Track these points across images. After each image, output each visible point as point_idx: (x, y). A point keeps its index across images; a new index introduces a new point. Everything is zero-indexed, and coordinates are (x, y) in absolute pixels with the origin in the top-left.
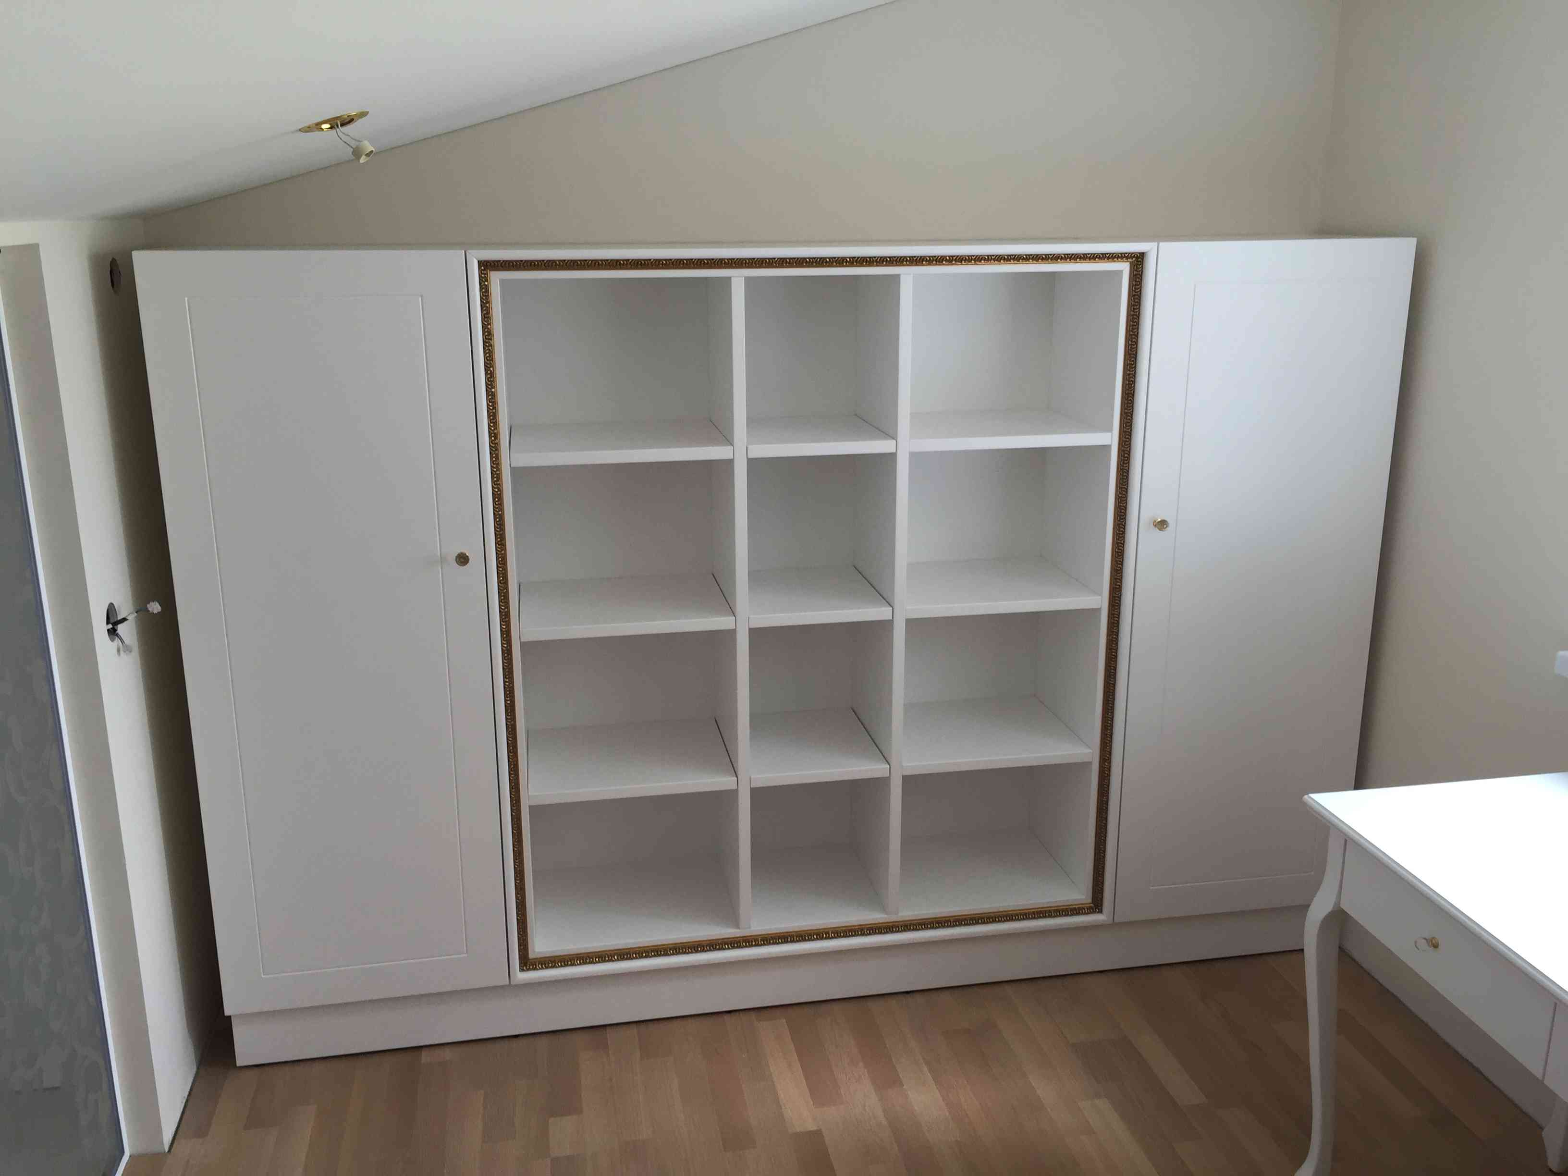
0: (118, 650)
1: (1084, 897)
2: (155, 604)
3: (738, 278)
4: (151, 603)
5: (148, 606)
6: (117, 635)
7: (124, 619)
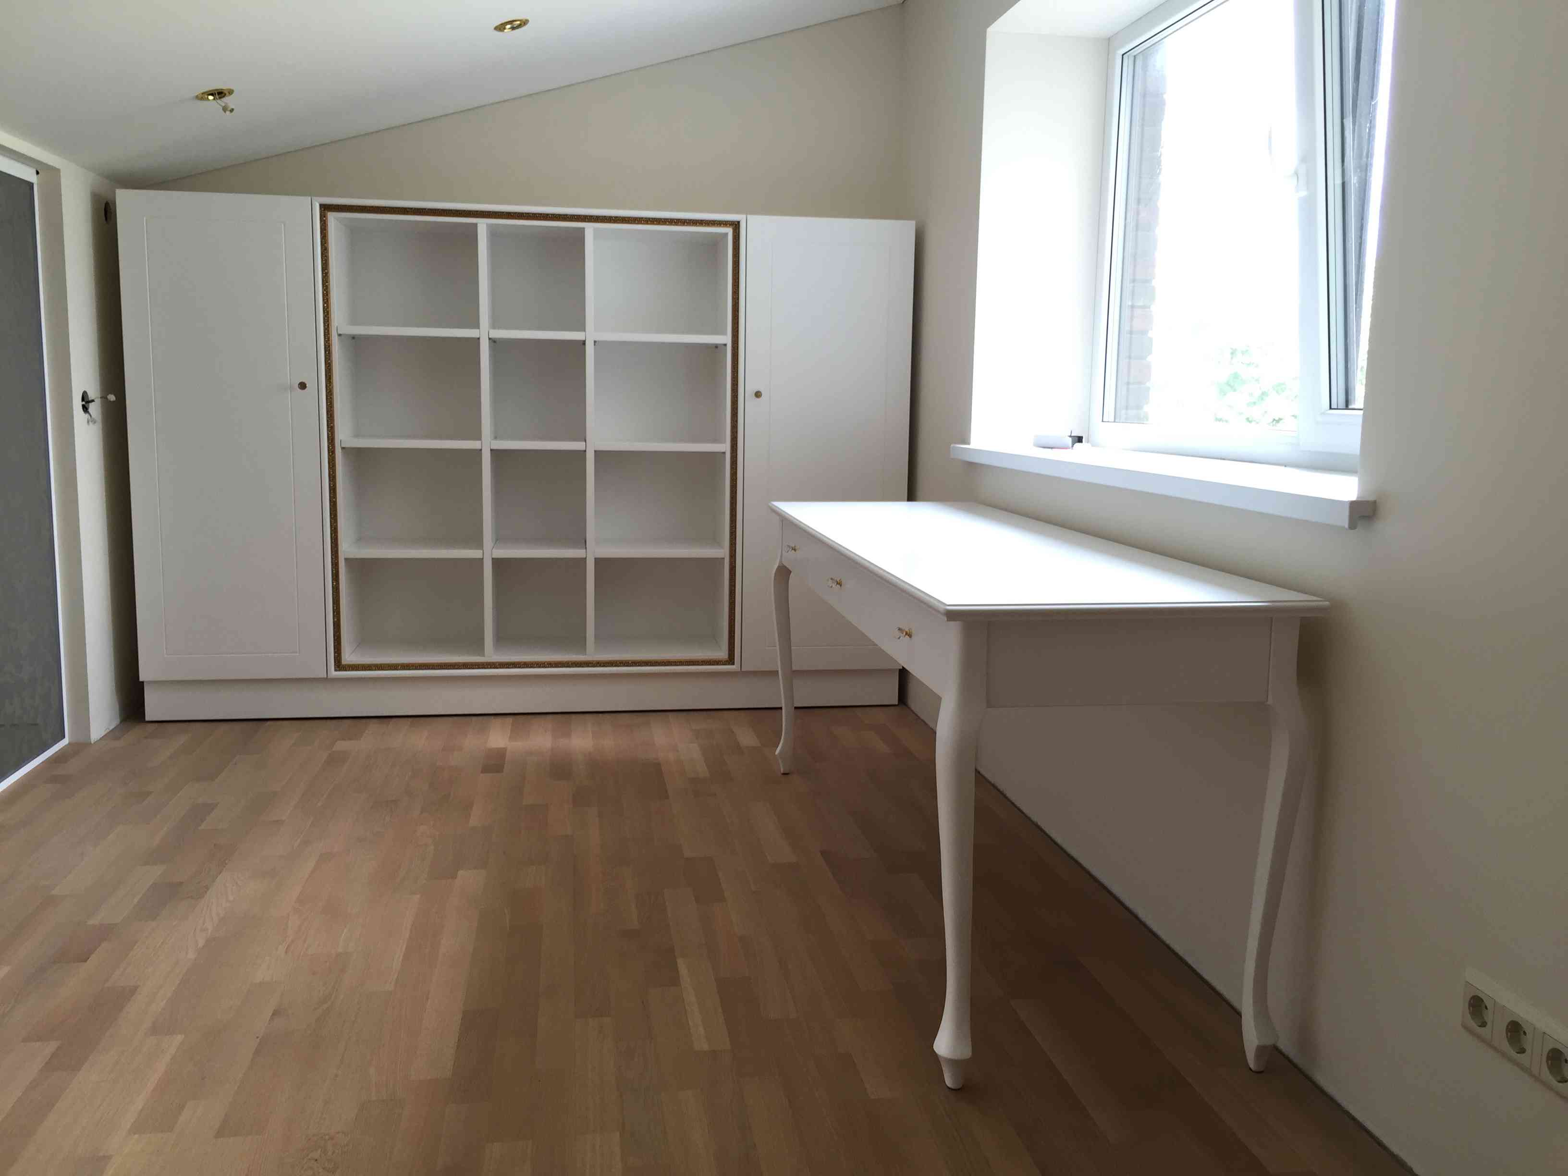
0: (88, 422)
1: (721, 653)
2: (112, 396)
3: (483, 225)
5: (109, 395)
6: (88, 412)
7: (93, 401)
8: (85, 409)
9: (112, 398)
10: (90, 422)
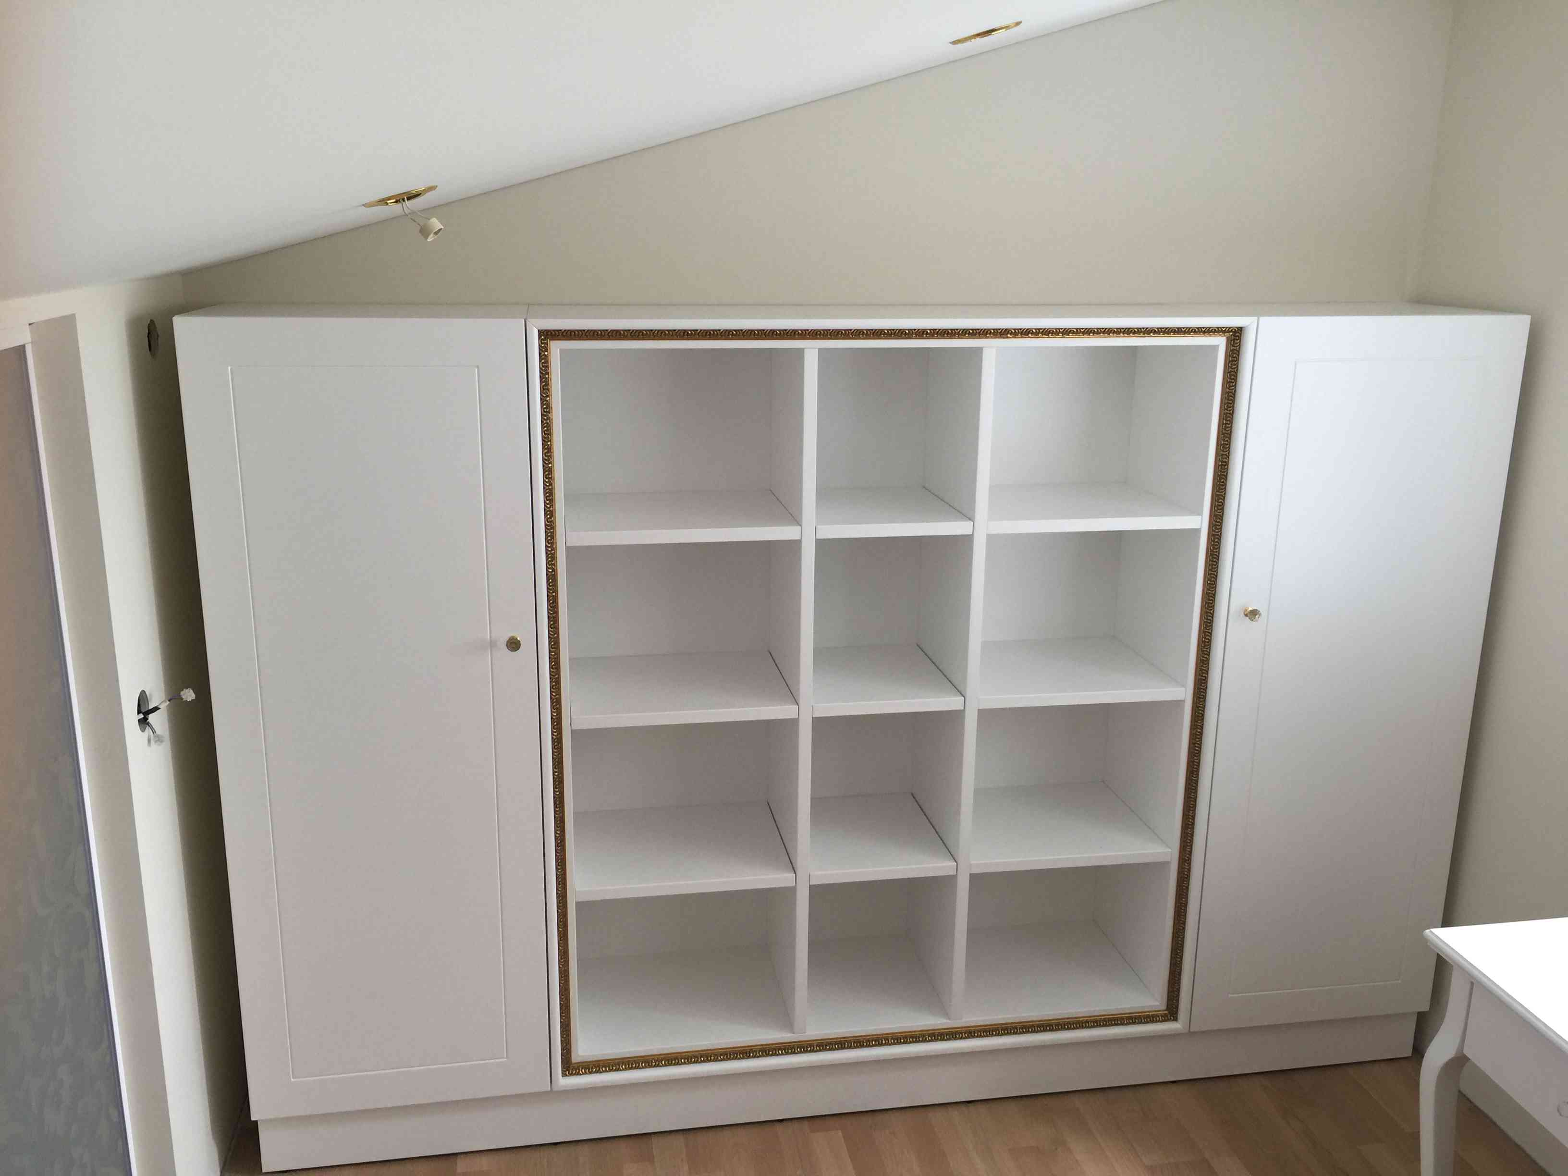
0: (149, 741)
1: (1157, 1003)
2: (189, 692)
3: (811, 349)
4: (184, 690)
5: (182, 693)
6: (148, 724)
7: (156, 709)
8: (144, 723)
9: (189, 695)
10: (152, 742)
